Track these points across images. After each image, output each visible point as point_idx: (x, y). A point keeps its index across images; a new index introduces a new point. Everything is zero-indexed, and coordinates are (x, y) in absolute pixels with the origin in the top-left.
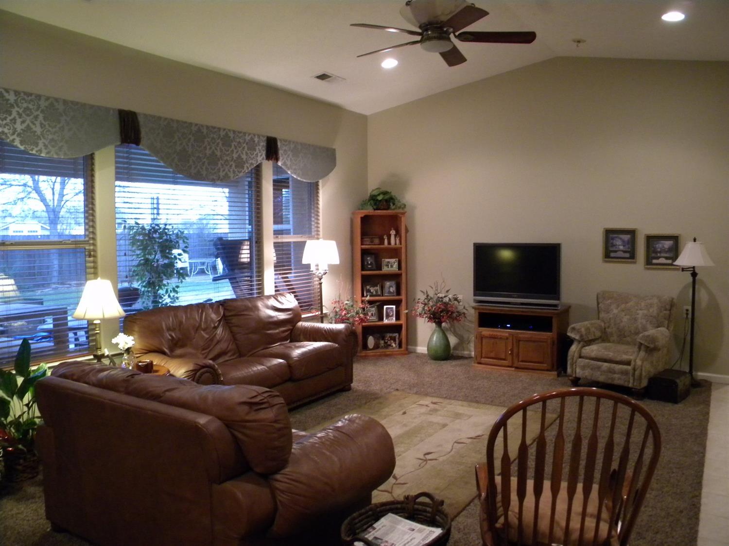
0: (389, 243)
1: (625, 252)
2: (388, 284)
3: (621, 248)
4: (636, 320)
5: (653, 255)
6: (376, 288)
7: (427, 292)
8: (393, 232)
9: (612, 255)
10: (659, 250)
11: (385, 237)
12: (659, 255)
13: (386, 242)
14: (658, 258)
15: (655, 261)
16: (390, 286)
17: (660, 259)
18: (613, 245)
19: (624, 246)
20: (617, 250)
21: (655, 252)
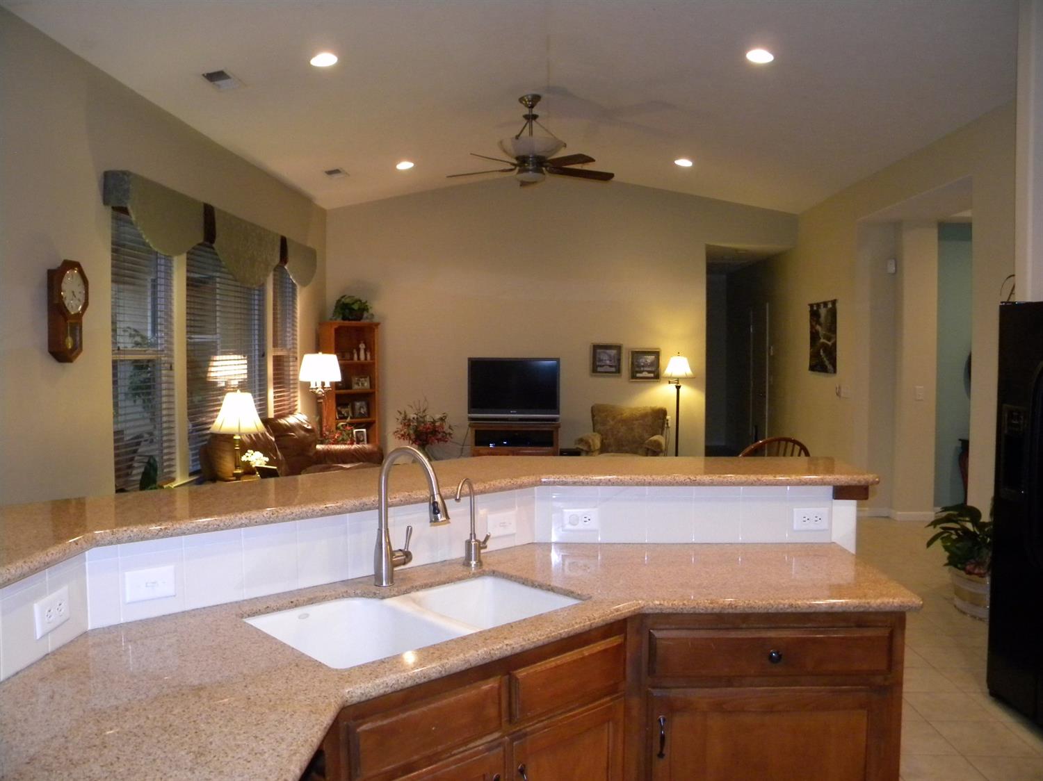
0: (359, 358)
1: (611, 366)
2: (358, 404)
3: (608, 362)
4: (632, 429)
5: (637, 369)
6: (346, 409)
7: (405, 412)
8: (362, 346)
9: (599, 369)
10: (642, 364)
11: (355, 351)
12: (642, 369)
13: (356, 356)
14: (641, 372)
15: (638, 375)
16: (361, 407)
17: (644, 373)
18: (601, 360)
19: (610, 361)
20: (603, 364)
21: (639, 366)
